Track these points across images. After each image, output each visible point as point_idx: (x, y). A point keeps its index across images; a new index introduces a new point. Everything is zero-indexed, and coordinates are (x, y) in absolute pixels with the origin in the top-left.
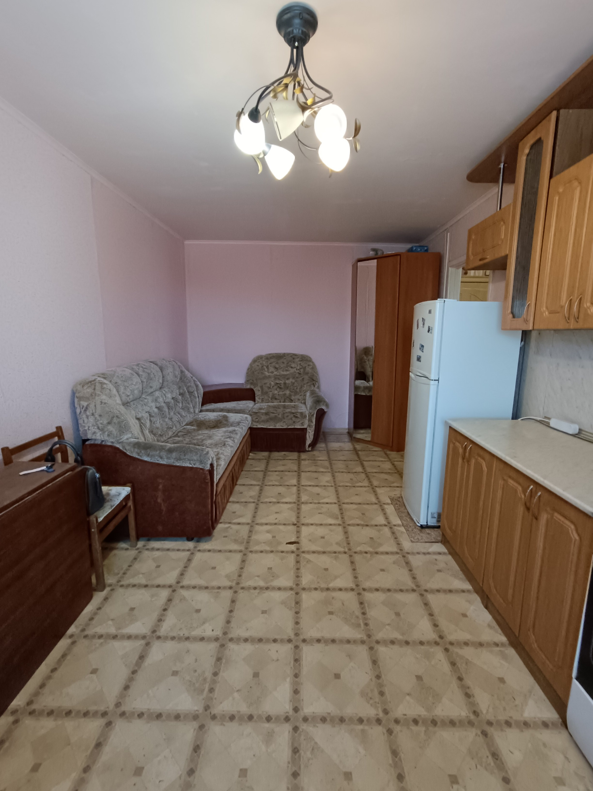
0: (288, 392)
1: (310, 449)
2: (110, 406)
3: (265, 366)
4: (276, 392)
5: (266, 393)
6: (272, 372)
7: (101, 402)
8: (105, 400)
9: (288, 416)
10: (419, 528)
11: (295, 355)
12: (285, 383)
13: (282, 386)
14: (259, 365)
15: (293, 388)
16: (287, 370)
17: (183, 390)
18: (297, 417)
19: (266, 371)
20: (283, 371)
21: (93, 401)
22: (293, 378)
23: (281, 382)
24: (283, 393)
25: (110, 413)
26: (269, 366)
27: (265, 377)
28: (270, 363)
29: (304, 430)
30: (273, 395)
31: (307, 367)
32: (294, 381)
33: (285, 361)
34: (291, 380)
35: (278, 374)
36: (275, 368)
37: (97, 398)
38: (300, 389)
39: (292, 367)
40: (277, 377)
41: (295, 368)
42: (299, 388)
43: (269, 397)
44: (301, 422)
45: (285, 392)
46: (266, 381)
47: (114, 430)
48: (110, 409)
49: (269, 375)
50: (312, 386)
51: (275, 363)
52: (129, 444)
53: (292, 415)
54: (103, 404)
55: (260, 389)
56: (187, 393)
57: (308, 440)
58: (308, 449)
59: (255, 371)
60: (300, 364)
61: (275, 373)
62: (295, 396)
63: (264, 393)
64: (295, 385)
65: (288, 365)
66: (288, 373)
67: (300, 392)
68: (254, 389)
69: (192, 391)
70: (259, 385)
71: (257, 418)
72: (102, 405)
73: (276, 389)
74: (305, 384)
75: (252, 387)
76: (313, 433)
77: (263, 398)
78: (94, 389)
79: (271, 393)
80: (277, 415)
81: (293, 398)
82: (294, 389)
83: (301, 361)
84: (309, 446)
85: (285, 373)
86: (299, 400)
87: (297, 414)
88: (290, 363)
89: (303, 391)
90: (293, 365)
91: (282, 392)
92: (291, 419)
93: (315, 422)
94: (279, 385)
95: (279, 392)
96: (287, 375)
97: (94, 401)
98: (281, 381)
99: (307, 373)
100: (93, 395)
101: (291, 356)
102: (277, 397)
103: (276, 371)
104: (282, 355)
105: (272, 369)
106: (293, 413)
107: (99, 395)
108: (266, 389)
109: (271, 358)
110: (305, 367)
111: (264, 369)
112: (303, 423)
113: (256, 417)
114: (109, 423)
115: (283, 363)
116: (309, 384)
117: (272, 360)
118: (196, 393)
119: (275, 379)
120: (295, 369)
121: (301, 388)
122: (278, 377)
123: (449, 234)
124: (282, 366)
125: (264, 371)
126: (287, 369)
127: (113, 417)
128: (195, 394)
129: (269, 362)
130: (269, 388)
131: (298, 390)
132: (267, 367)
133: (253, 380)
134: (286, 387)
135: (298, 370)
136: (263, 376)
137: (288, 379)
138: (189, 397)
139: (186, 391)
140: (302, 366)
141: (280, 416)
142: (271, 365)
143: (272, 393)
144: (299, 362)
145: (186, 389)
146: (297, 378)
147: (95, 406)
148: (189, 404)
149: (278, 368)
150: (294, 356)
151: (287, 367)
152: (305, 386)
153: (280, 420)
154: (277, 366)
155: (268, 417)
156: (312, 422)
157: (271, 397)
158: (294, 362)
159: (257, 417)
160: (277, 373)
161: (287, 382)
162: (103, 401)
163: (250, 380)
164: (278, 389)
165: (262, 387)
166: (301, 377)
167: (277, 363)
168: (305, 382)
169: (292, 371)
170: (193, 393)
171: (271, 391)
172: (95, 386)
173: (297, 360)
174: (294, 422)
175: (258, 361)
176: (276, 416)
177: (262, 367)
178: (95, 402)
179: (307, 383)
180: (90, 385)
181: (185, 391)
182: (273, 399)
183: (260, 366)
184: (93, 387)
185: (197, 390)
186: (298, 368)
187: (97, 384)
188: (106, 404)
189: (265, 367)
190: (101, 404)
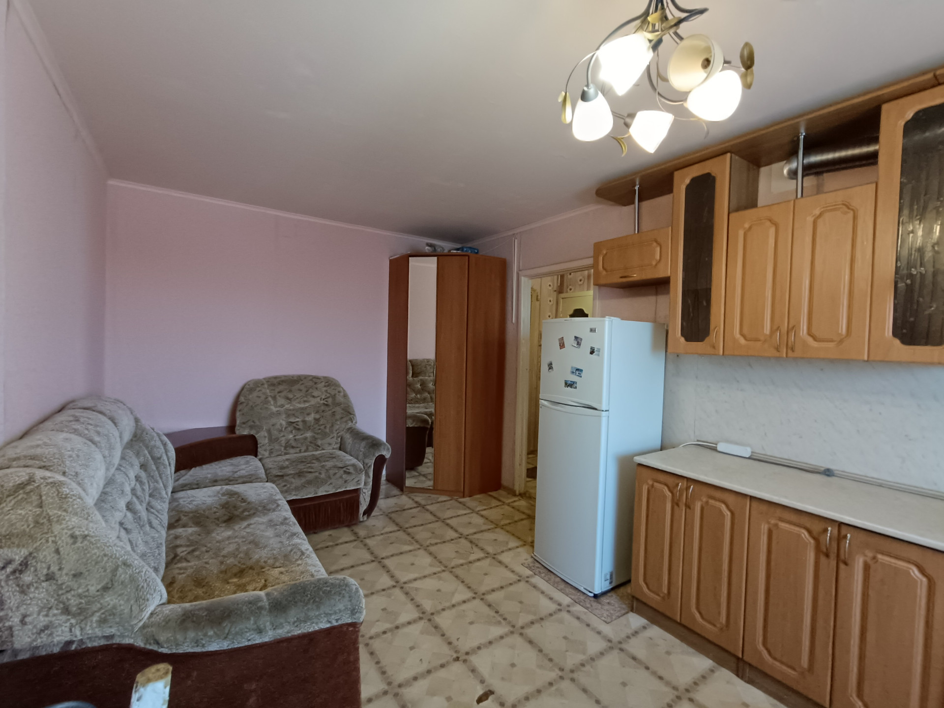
0: (309, 434)
1: (365, 517)
2: (99, 540)
3: (271, 396)
4: (291, 436)
5: (277, 439)
6: (282, 406)
7: (73, 536)
8: (81, 528)
9: (335, 474)
10: (593, 599)
11: (317, 378)
12: (304, 422)
13: (301, 426)
14: (260, 395)
15: (319, 427)
16: (305, 401)
17: (145, 456)
18: (349, 473)
19: (272, 405)
20: (299, 403)
21: (47, 541)
22: (316, 413)
23: (298, 420)
24: (303, 436)
25: (105, 559)
26: (277, 396)
27: (272, 415)
28: (279, 392)
29: (357, 491)
30: (288, 441)
31: (337, 396)
32: (317, 416)
33: (302, 387)
34: (313, 415)
35: (291, 408)
36: (288, 398)
37: (57, 528)
38: (330, 427)
39: (314, 397)
40: (290, 412)
41: (318, 397)
42: (328, 426)
43: (281, 446)
44: (356, 480)
45: (305, 435)
46: (273, 421)
47: (122, 602)
48: (103, 550)
49: (278, 411)
50: (350, 422)
51: (288, 391)
52: (166, 623)
53: (341, 471)
54: (80, 540)
55: (266, 435)
56: (152, 461)
57: (362, 505)
58: (363, 519)
59: (256, 406)
60: (326, 391)
61: (287, 406)
62: (322, 439)
63: (272, 440)
64: (321, 423)
65: (308, 392)
66: (307, 405)
67: (332, 432)
68: (256, 436)
69: (159, 456)
70: (265, 428)
71: (285, 486)
72: (78, 544)
73: (291, 432)
74: (336, 420)
75: (253, 432)
76: (370, 492)
77: (272, 449)
78: (40, 506)
79: (283, 439)
80: (317, 474)
81: (319, 442)
82: (320, 429)
83: (328, 386)
84: (364, 514)
85: (302, 406)
86: (330, 444)
87: (348, 468)
88: (311, 390)
89: (336, 431)
90: (316, 393)
91: (301, 435)
92: (341, 477)
93: (372, 476)
94: (294, 425)
95: (295, 436)
96: (306, 408)
97: (50, 539)
98: (298, 418)
99: (339, 404)
100: (44, 523)
101: (311, 380)
102: (294, 444)
103: (287, 404)
104: (295, 378)
105: (281, 401)
106: (342, 468)
107: (59, 520)
108: (275, 433)
109: (279, 384)
110: (335, 395)
111: (269, 402)
112: (359, 481)
113: (284, 484)
114: (106, 589)
115: (300, 390)
116: (344, 419)
117: (281, 388)
118: (165, 457)
119: (288, 416)
120: (318, 399)
121: (332, 426)
122: (293, 412)
123: (516, 240)
124: (298, 395)
125: (269, 404)
126: (305, 399)
127: (117, 568)
128: (164, 460)
129: (277, 390)
130: (281, 431)
131: (327, 430)
132: (274, 398)
133: (253, 422)
134: (307, 426)
135: (324, 399)
136: (269, 412)
137: (308, 414)
138: (155, 469)
139: (150, 458)
140: (329, 394)
141: (323, 476)
142: (279, 394)
143: (285, 438)
144: (325, 389)
145: (148, 454)
146: (323, 411)
147: (57, 551)
148: (157, 482)
149: (292, 398)
150: (314, 380)
151: (306, 396)
152: (339, 423)
153: (323, 482)
154: (291, 396)
155: (303, 480)
156: (369, 477)
157: (284, 445)
158: (317, 388)
159: (286, 484)
160: (290, 406)
161: (307, 419)
162: (77, 533)
163: (249, 421)
164: (294, 431)
165: (269, 431)
166: (329, 410)
167: (290, 391)
168: (338, 417)
169: (313, 402)
170: (162, 459)
171: (284, 436)
172: (41, 496)
173: (320, 386)
174: (346, 482)
175: (258, 389)
176: (316, 478)
177: (267, 398)
178: (54, 542)
179: (342, 418)
180: (25, 496)
181: (148, 458)
182: (288, 449)
183: (263, 397)
184: (34, 498)
185: (166, 451)
186: (323, 397)
187: (44, 490)
188: (88, 538)
189: (270, 399)
190: (74, 543)
